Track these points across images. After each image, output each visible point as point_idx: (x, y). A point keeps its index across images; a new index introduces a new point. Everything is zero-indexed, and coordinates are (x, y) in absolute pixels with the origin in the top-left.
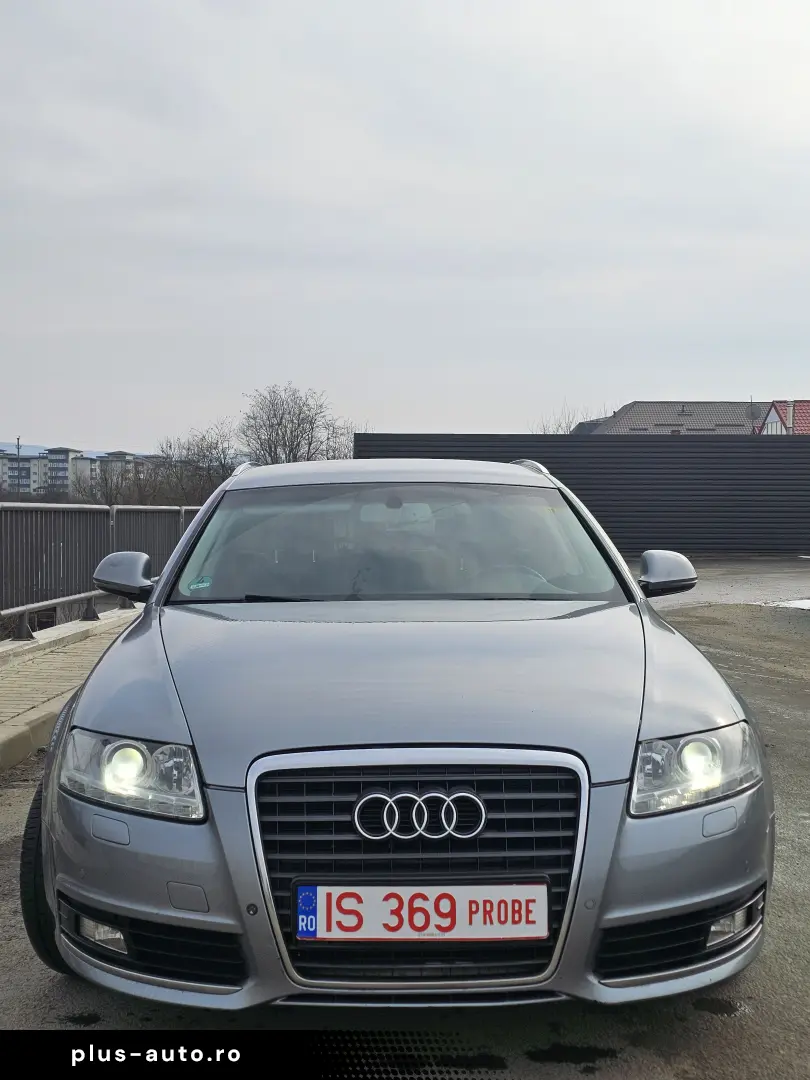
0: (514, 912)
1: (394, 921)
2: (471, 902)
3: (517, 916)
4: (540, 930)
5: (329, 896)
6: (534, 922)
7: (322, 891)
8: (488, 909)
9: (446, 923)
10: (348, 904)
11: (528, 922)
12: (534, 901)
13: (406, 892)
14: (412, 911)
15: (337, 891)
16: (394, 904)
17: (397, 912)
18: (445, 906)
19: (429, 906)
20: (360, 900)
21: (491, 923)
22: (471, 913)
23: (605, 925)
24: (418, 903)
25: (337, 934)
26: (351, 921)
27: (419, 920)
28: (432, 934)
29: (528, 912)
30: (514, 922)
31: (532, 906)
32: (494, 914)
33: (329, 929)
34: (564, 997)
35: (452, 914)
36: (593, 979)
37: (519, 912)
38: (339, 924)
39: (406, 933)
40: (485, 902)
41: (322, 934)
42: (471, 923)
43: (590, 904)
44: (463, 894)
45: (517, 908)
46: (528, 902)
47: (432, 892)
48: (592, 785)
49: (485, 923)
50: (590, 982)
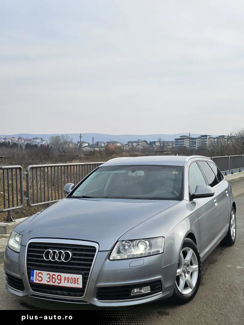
0: (74, 281)
1: (49, 280)
2: (65, 277)
3: (75, 282)
4: (80, 286)
5: (36, 272)
6: (79, 284)
7: (35, 271)
8: (68, 279)
9: (59, 282)
10: (40, 275)
11: (77, 284)
12: (79, 279)
13: (51, 273)
14: (53, 278)
15: (38, 272)
16: (49, 276)
17: (49, 278)
18: (59, 278)
19: (56, 277)
20: (42, 274)
21: (69, 283)
22: (65, 280)
23: (97, 286)
24: (54, 276)
25: (37, 282)
26: (40, 279)
27: (54, 280)
28: (56, 284)
29: (78, 281)
30: (74, 283)
31: (78, 280)
32: (70, 281)
33: (36, 280)
34: (88, 303)
35: (60, 280)
36: (96, 299)
37: (75, 281)
38: (38, 279)
39: (51, 283)
40: (68, 278)
41: (35, 281)
42: (64, 282)
43: (93, 281)
44: (63, 275)
45: (75, 280)
46: (78, 279)
47: (57, 274)
48: (99, 251)
49: (67, 283)
50: (95, 301)
